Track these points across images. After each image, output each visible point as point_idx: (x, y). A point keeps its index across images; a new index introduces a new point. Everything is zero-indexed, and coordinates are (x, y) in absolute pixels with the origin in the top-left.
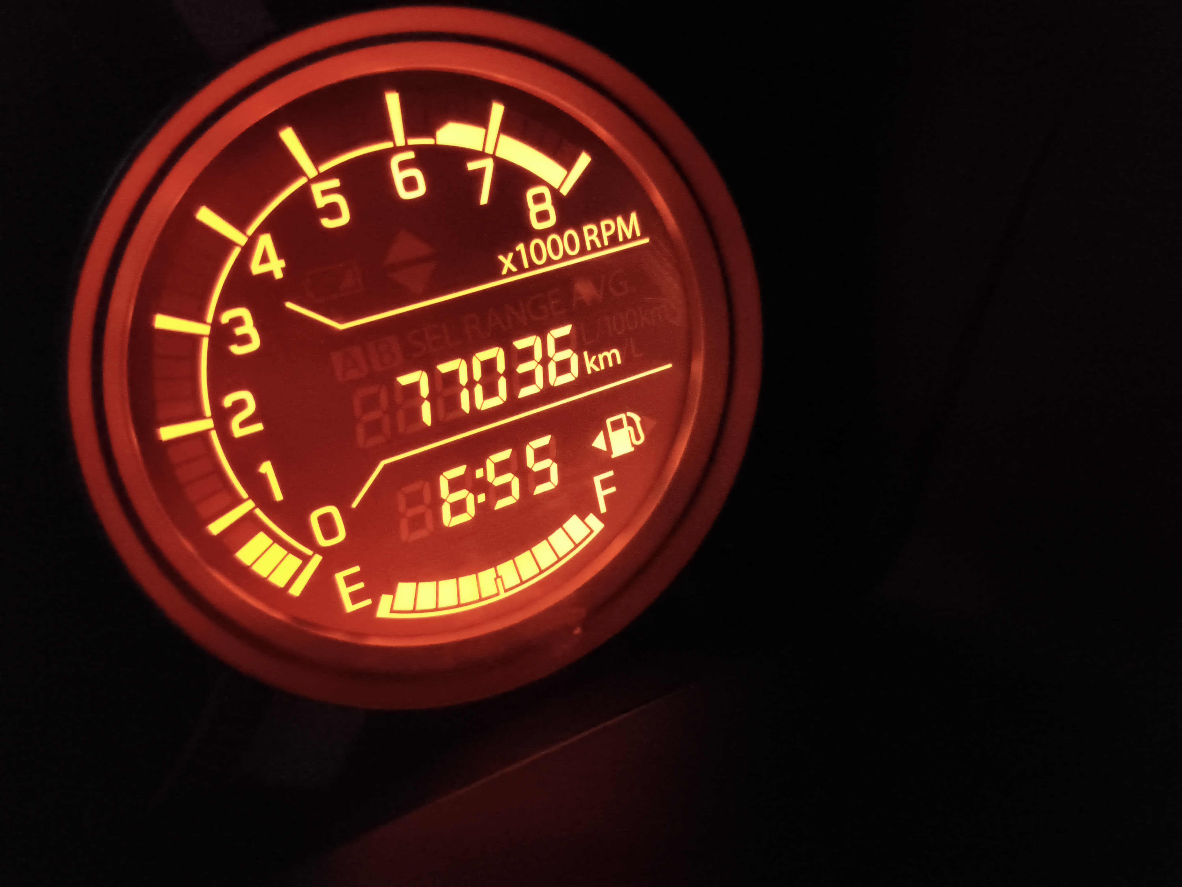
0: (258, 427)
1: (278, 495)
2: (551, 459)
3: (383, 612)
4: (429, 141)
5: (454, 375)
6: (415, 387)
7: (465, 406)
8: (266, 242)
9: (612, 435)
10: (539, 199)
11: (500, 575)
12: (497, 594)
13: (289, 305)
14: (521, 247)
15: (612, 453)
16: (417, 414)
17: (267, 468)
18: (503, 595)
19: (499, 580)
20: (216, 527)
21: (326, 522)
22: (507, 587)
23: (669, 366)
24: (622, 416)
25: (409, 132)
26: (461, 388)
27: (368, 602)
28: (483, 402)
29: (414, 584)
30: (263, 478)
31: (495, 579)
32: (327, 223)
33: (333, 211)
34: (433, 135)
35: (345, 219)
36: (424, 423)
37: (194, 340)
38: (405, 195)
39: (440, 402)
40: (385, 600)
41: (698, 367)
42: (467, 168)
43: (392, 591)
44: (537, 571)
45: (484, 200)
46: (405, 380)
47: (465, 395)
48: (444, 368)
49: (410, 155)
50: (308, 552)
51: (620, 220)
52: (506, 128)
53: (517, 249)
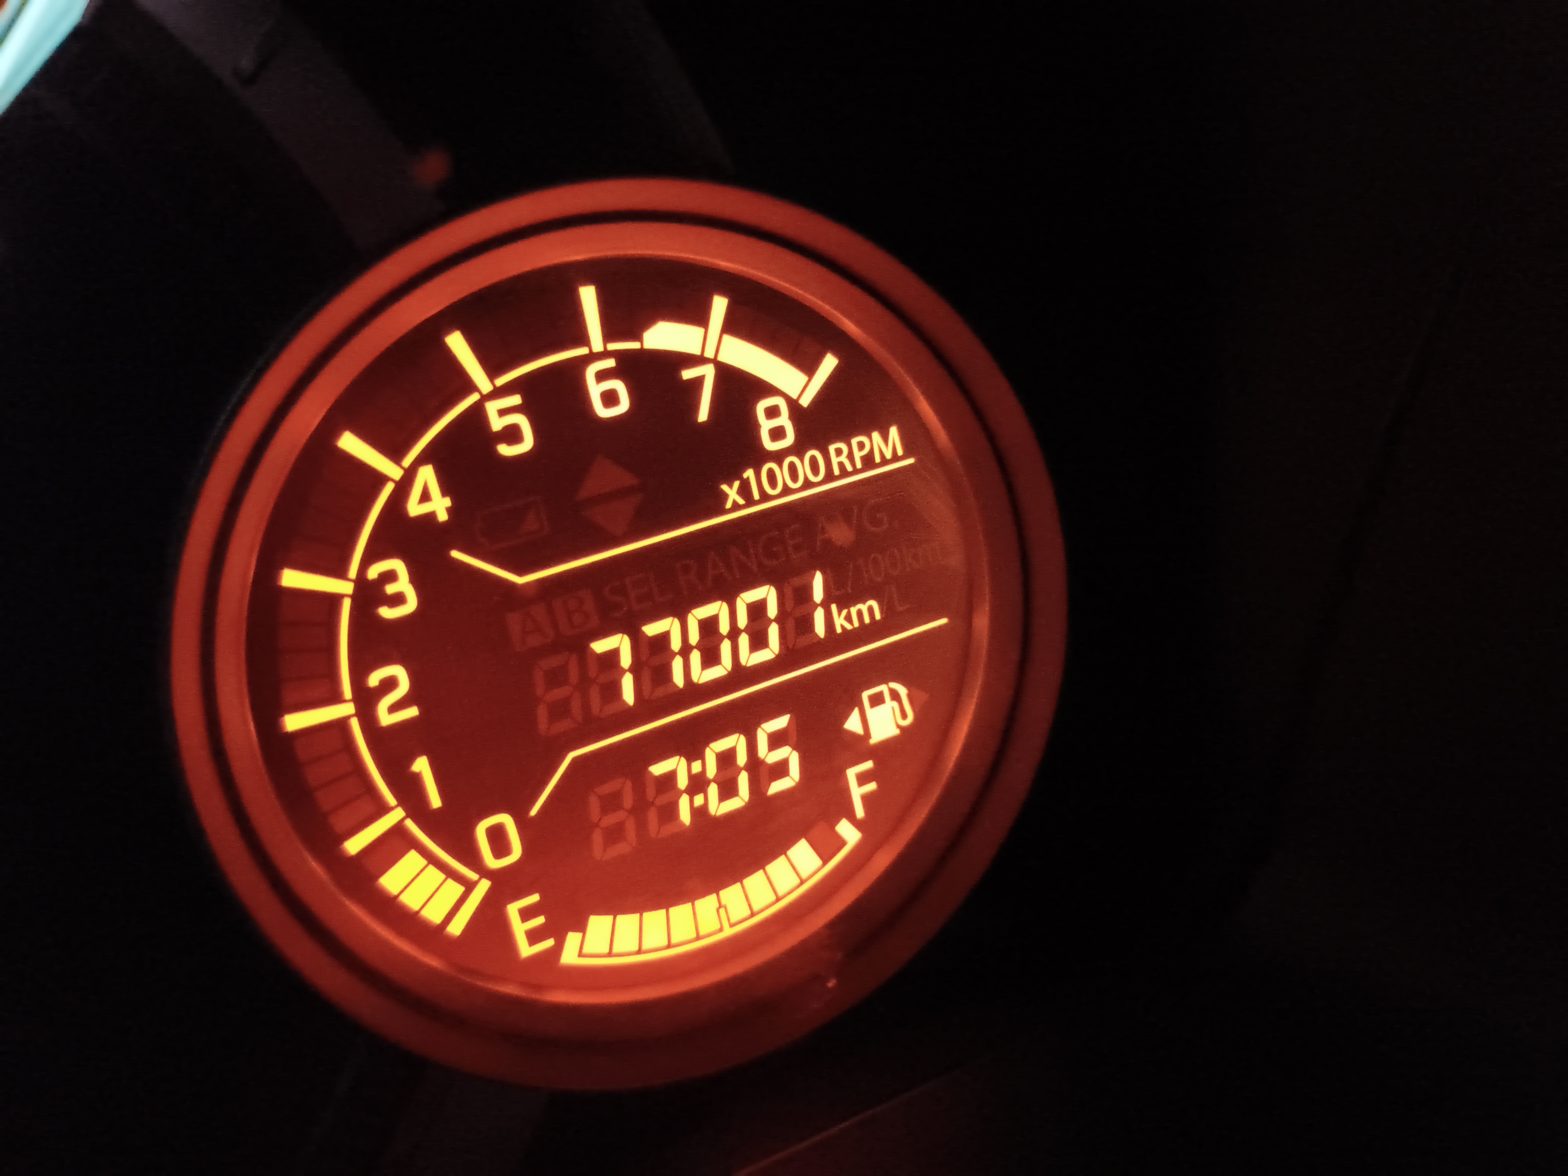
0: (412, 712)
1: (435, 801)
2: (790, 746)
3: (569, 956)
4: (634, 345)
5: (664, 638)
6: (613, 655)
7: (678, 679)
8: (427, 475)
9: (870, 712)
10: (772, 412)
11: (723, 903)
12: (721, 930)
13: (455, 554)
14: (749, 474)
15: (870, 737)
16: (614, 690)
17: (422, 766)
18: (728, 932)
19: (722, 911)
20: (354, 845)
21: (497, 836)
22: (733, 921)
23: (944, 621)
24: (883, 688)
25: (608, 336)
26: (673, 655)
27: (549, 943)
28: (701, 673)
29: (611, 918)
30: (417, 779)
31: (718, 911)
32: (505, 450)
33: (512, 435)
34: (638, 337)
35: (527, 444)
36: (624, 702)
37: (334, 600)
38: (603, 412)
39: (646, 675)
40: (573, 939)
41: (982, 622)
42: (681, 377)
43: (581, 927)
44: (774, 898)
45: (703, 415)
46: (600, 646)
47: (677, 664)
48: (652, 629)
49: (610, 363)
50: (473, 876)
51: (876, 436)
52: (731, 327)
53: (745, 476)
